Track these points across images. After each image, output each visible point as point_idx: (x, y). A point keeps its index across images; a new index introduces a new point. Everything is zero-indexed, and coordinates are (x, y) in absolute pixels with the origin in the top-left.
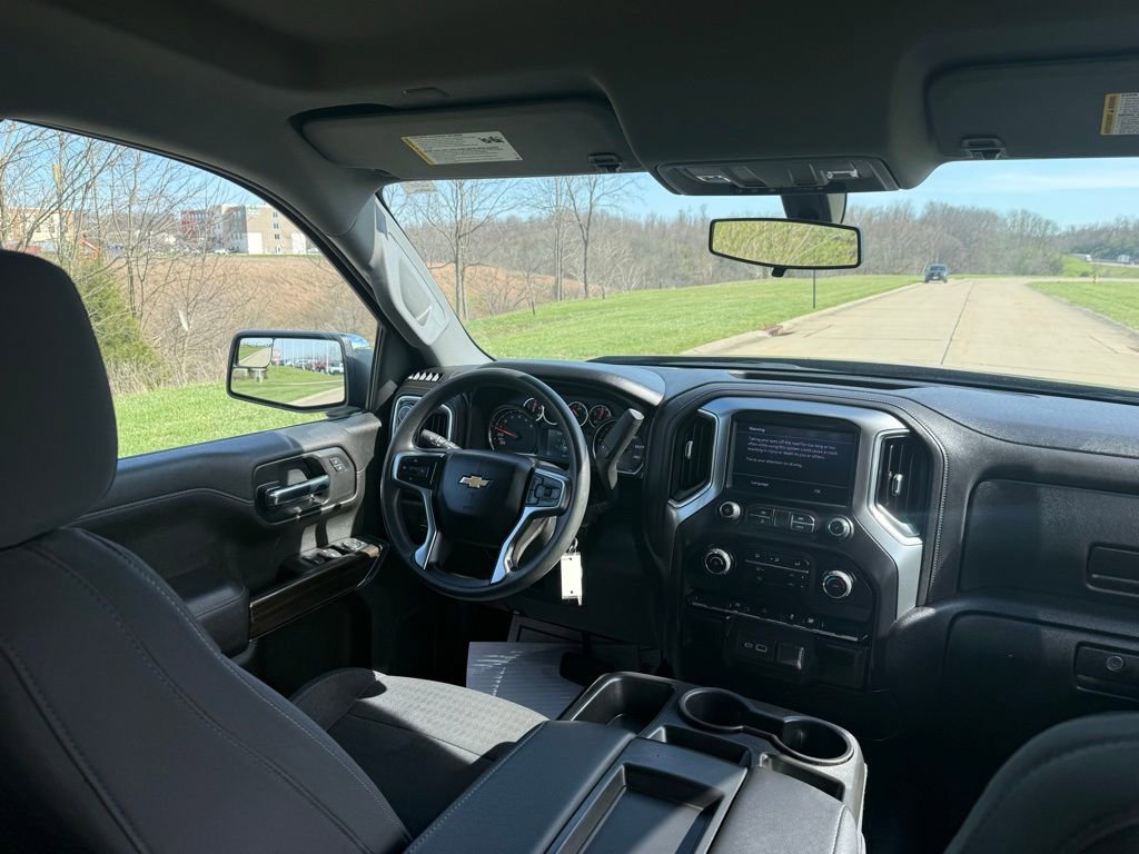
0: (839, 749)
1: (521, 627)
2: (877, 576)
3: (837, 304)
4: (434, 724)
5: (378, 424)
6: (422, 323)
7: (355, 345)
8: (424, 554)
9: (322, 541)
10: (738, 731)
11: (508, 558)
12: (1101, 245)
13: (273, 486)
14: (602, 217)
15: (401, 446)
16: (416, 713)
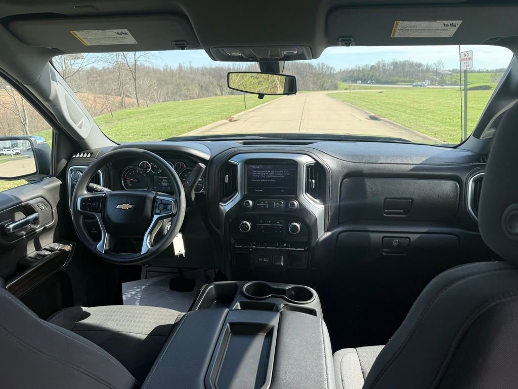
0: (309, 296)
1: (147, 271)
2: (308, 221)
3: (254, 106)
4: (120, 325)
5: (59, 182)
6: (80, 127)
7: (38, 142)
8: (103, 245)
9: (38, 247)
10: (270, 297)
11: (148, 241)
12: (351, 77)
13: (7, 223)
14: (141, 66)
15: (80, 193)
16: (109, 323)
